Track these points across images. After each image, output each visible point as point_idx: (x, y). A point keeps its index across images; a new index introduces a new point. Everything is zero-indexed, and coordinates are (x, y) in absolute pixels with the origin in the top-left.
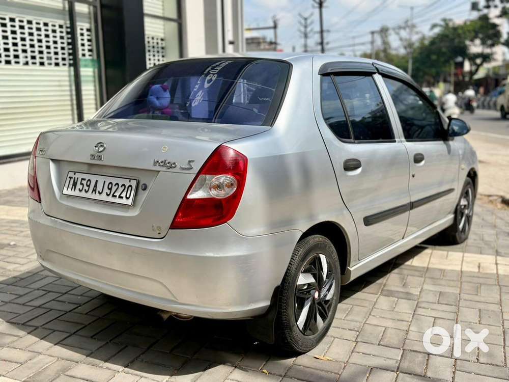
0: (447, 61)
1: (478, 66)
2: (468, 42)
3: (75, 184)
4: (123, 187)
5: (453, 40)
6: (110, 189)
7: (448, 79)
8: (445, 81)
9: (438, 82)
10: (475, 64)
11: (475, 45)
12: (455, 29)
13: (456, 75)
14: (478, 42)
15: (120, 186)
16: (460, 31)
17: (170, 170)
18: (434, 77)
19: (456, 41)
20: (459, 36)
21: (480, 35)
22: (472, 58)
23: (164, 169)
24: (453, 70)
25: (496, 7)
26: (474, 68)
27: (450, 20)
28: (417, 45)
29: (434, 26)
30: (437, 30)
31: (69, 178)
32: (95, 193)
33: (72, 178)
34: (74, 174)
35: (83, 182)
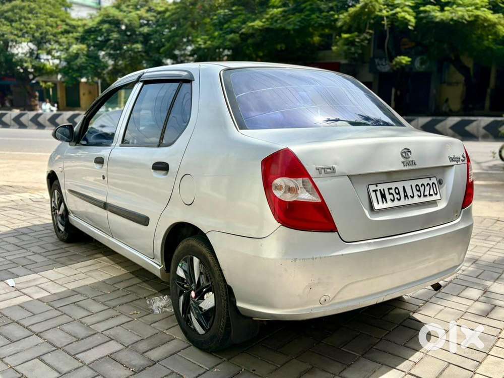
3: (383, 196)
4: (429, 186)
6: (419, 191)
31: (373, 191)
32: (408, 198)
33: (377, 190)
34: (377, 186)
35: (391, 191)
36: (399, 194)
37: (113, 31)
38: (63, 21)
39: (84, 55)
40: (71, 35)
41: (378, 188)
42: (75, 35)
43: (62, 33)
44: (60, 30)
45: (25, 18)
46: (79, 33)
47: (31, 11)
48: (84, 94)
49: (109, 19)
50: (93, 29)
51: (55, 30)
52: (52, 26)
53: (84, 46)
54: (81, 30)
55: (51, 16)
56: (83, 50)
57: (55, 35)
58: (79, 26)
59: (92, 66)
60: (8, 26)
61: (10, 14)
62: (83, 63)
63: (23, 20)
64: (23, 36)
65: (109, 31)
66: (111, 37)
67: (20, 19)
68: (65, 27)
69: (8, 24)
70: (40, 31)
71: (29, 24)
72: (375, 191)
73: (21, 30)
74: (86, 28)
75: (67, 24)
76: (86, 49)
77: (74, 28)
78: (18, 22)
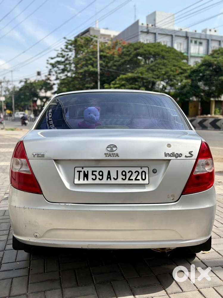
0: (29, 100)
1: (45, 102)
2: (38, 91)
3: (86, 176)
4: (137, 173)
5: (31, 89)
6: (125, 175)
7: (30, 108)
8: (28, 109)
9: (25, 110)
10: (43, 101)
11: (42, 93)
12: (31, 84)
13: (33, 106)
14: (43, 91)
15: (134, 172)
16: (34, 85)
17: (179, 158)
18: (23, 107)
19: (33, 89)
20: (34, 87)
21: (44, 88)
22: (41, 99)
23: (174, 158)
24: (32, 104)
25: (54, 75)
26: (43, 103)
27: (29, 79)
28: (11, 90)
29: (21, 81)
30: (23, 84)
31: (78, 171)
32: (111, 179)
33: (81, 171)
34: (83, 168)
35: (94, 173)
36: (102, 175)
37: (207, 70)
38: (180, 68)
39: (189, 85)
40: (183, 75)
41: (83, 170)
42: (186, 74)
43: (178, 74)
44: (177, 73)
45: (161, 69)
46: (188, 73)
47: (164, 65)
48: (191, 107)
49: (206, 63)
50: (196, 71)
51: (175, 73)
52: (173, 71)
53: (189, 81)
54: (189, 71)
55: (174, 66)
56: (189, 82)
57: (174, 76)
58: (188, 69)
59: (193, 91)
60: (151, 73)
61: (153, 67)
62: (188, 90)
63: (159, 70)
64: (158, 78)
65: (205, 70)
66: (205, 74)
67: (158, 69)
68: (180, 71)
69: (152, 72)
70: (167, 74)
71: (161, 72)
72: (79, 172)
73: (157, 75)
74: (192, 70)
75: (182, 69)
76: (191, 82)
77: (185, 71)
78: (157, 71)
